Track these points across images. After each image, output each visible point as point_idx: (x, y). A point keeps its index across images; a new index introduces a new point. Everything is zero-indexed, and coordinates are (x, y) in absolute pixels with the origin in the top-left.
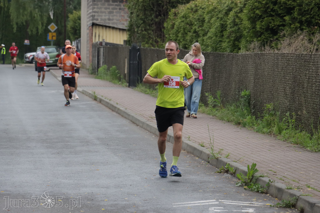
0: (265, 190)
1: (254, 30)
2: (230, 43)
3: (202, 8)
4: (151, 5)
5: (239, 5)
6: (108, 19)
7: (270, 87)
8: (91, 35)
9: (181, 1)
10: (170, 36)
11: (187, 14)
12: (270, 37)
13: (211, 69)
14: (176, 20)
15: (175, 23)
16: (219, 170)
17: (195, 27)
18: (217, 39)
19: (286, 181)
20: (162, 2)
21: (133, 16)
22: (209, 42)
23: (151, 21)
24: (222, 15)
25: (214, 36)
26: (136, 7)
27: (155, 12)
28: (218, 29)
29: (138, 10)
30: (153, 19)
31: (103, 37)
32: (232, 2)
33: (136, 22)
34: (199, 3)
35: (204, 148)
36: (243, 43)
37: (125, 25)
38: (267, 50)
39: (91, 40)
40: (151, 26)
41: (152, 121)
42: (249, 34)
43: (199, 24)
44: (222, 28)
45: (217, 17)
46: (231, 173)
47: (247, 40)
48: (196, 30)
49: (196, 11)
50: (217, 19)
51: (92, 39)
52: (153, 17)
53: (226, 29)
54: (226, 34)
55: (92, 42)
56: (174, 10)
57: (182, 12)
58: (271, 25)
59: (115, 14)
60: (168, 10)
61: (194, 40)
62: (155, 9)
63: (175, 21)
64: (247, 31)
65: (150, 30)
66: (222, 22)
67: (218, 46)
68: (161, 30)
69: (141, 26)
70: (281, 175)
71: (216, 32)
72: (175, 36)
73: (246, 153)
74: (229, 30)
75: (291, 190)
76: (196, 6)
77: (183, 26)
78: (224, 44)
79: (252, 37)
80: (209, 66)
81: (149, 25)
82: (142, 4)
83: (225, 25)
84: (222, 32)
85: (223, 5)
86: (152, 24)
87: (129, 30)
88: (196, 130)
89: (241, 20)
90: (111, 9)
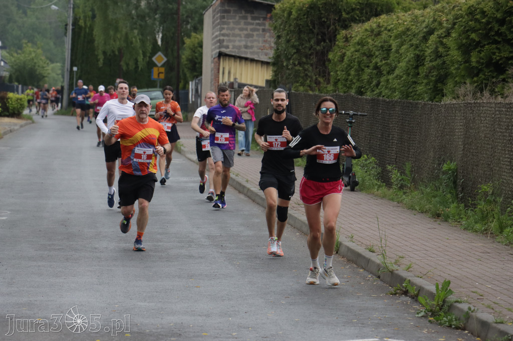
0: (462, 324)
1: (467, 64)
2: (430, 85)
3: (388, 29)
4: (310, 25)
5: (445, 25)
6: (244, 45)
7: (488, 158)
8: (217, 71)
9: (357, 18)
10: (338, 75)
11: (364, 39)
12: (493, 77)
13: (397, 127)
14: (347, 49)
15: (345, 53)
16: (392, 290)
17: (376, 60)
18: (410, 78)
19: (497, 310)
20: (327, 19)
21: (281, 42)
22: (396, 85)
23: (310, 49)
24: (418, 40)
25: (404, 74)
26: (285, 27)
27: (316, 36)
28: (411, 63)
29: (289, 32)
30: (312, 47)
31: (235, 74)
32: (435, 21)
33: (285, 50)
34: (384, 22)
35: (374, 254)
36: (450, 85)
37: (268, 55)
38: (486, 97)
39: (217, 79)
40: (310, 58)
41: (299, 210)
42: (459, 71)
43: (383, 54)
44: (418, 61)
45: (410, 44)
46: (412, 296)
47: (456, 81)
48: (378, 65)
49: (379, 34)
50: (410, 47)
51: (219, 77)
52: (312, 43)
53: (423, 64)
54: (423, 71)
55: (218, 82)
56: (344, 32)
57: (357, 36)
58: (494, 57)
59: (255, 38)
60: (337, 33)
61: (373, 80)
62: (316, 31)
63: (345, 49)
64: (456, 66)
65: (308, 64)
66: (417, 52)
67: (411, 90)
68: (324, 64)
69: (292, 58)
70: (491, 299)
71: (407, 68)
72: (346, 74)
73: (440, 263)
74: (428, 64)
75: (501, 325)
76: (379, 26)
77: (358, 57)
78: (420, 88)
79: (464, 76)
80: (394, 122)
81: (306, 57)
82: (295, 22)
83: (422, 56)
84: (417, 67)
85: (421, 25)
86: (310, 55)
87: (274, 64)
88: (367, 225)
89: (448, 49)
90: (249, 30)
